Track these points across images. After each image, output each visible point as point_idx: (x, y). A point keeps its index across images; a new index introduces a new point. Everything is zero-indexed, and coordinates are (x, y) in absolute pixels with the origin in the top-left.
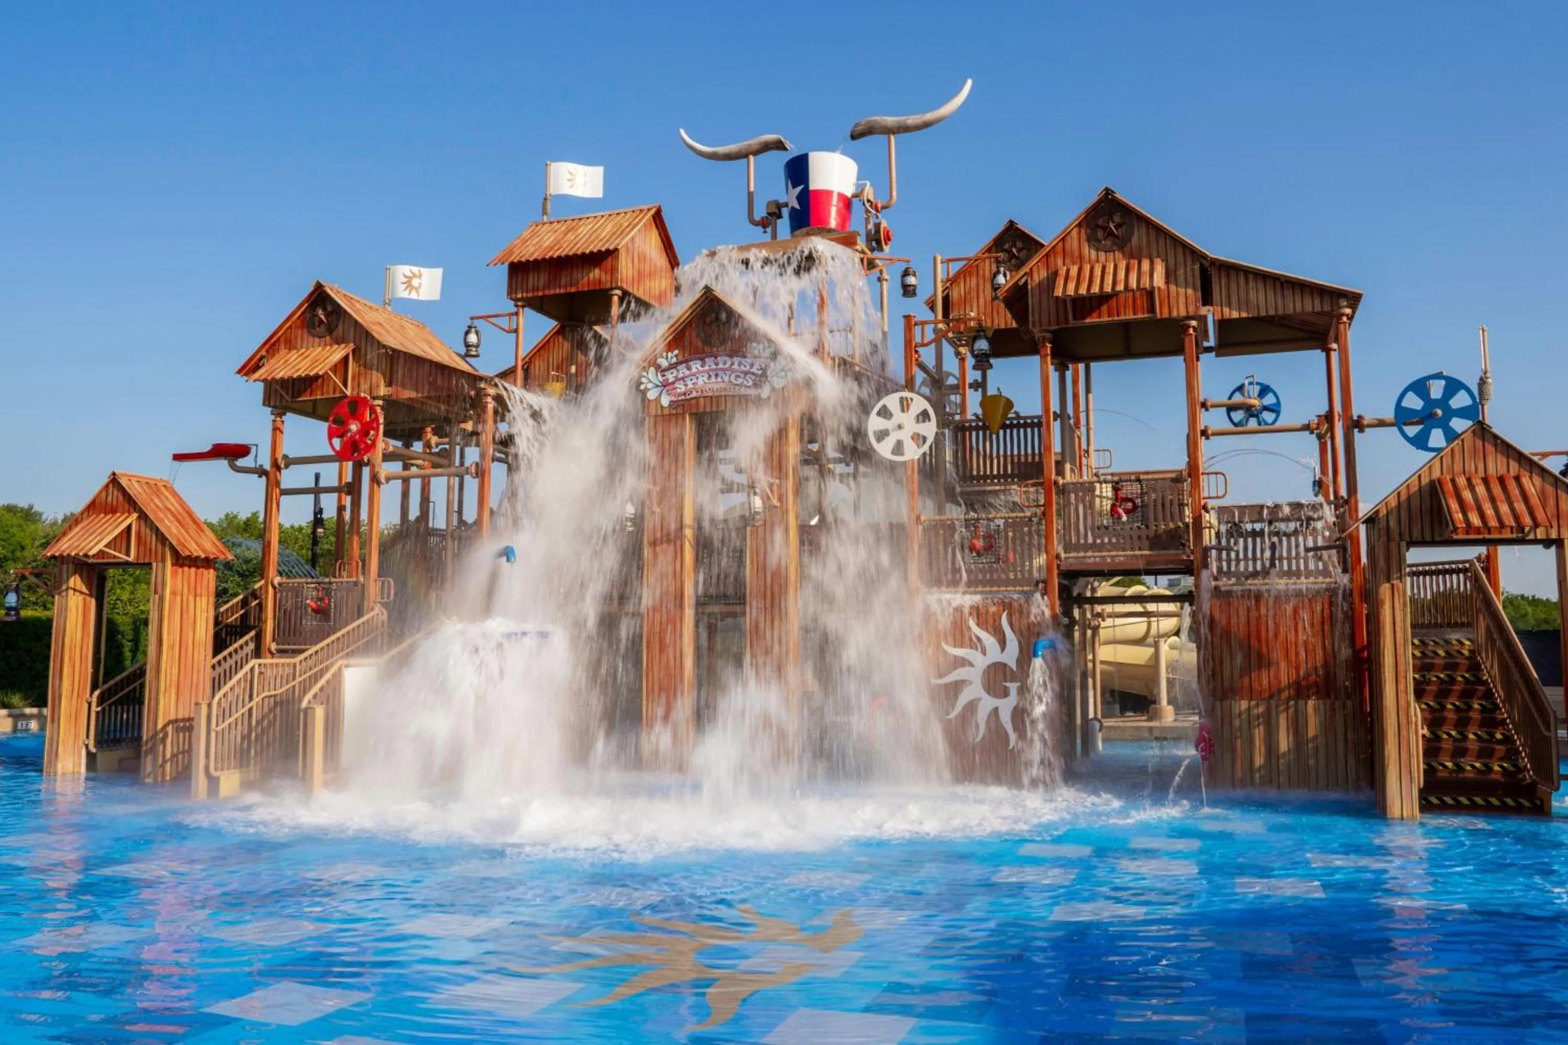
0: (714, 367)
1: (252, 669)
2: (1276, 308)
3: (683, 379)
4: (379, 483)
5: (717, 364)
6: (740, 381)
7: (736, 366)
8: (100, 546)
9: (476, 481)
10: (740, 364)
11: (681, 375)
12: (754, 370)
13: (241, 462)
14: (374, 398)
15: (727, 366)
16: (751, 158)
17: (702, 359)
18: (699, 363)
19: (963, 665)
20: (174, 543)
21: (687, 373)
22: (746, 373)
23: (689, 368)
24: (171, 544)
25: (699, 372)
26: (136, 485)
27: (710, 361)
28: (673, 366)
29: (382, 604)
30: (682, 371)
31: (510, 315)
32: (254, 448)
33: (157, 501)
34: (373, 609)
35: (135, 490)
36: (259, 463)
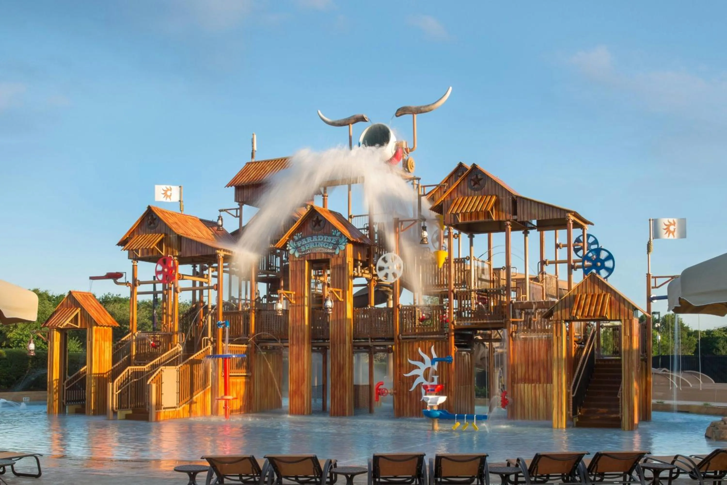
0: (316, 240)
1: (128, 371)
2: (542, 216)
3: (304, 245)
4: (177, 292)
5: (318, 239)
6: (327, 246)
7: (325, 240)
8: (67, 322)
9: (216, 292)
10: (327, 239)
11: (303, 244)
12: (332, 242)
13: (119, 280)
14: (174, 256)
15: (322, 239)
16: (351, 125)
17: (312, 237)
18: (310, 238)
19: (416, 368)
20: (96, 320)
21: (306, 242)
22: (329, 243)
23: (306, 240)
24: (94, 321)
25: (310, 242)
26: (80, 296)
27: (315, 237)
28: (300, 240)
29: (180, 343)
30: (304, 242)
31: (237, 209)
32: (124, 275)
33: (88, 302)
34: (176, 346)
35: (79, 298)
36: (127, 280)
